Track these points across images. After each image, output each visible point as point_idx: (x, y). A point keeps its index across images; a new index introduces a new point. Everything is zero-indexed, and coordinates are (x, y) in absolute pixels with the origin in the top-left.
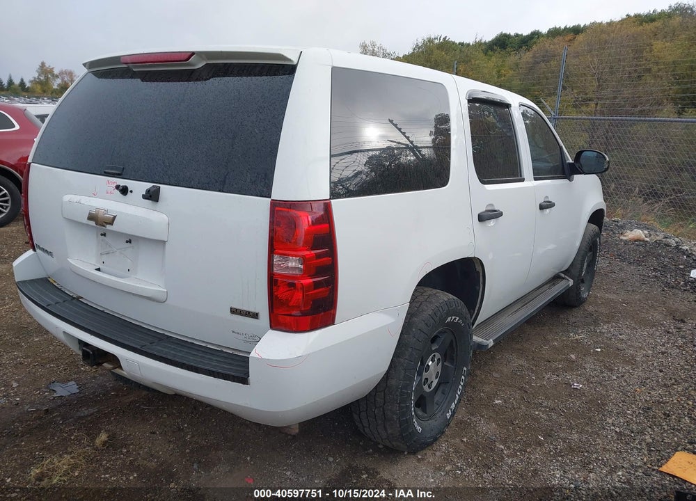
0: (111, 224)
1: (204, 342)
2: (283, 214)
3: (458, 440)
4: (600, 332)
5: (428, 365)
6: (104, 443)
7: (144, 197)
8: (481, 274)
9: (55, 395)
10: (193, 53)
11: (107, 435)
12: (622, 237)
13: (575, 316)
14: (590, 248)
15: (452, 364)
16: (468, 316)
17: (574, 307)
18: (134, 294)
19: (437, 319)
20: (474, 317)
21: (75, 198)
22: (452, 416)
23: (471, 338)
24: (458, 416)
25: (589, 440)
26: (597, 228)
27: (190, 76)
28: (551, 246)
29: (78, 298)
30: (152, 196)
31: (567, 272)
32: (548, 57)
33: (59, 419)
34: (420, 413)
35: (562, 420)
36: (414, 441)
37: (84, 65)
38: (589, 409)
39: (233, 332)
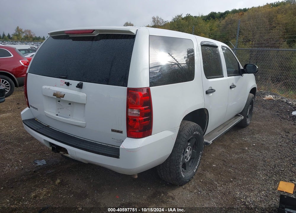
0: (63, 97)
1: (100, 142)
2: (132, 93)
3: (198, 181)
4: (255, 137)
5: (186, 151)
6: (59, 183)
7: (77, 87)
8: (207, 115)
9: (37, 165)
10: (94, 30)
11: (60, 180)
12: (264, 98)
13: (244, 131)
14: (250, 103)
15: (196, 150)
16: (202, 132)
17: (244, 127)
18: (72, 125)
19: (190, 133)
20: (204, 132)
21: (48, 87)
22: (196, 171)
23: (203, 140)
24: (198, 171)
25: (251, 180)
26: (253, 95)
27: (93, 39)
28: (235, 103)
29: (48, 126)
30: (80, 86)
31: (241, 113)
32: (232, 22)
33: (40, 174)
34: (183, 170)
35: (240, 172)
36: (182, 181)
37: (49, 34)
38: (251, 168)
39: (112, 138)
